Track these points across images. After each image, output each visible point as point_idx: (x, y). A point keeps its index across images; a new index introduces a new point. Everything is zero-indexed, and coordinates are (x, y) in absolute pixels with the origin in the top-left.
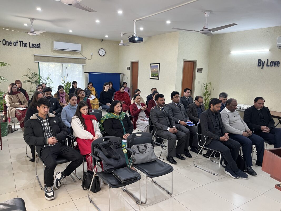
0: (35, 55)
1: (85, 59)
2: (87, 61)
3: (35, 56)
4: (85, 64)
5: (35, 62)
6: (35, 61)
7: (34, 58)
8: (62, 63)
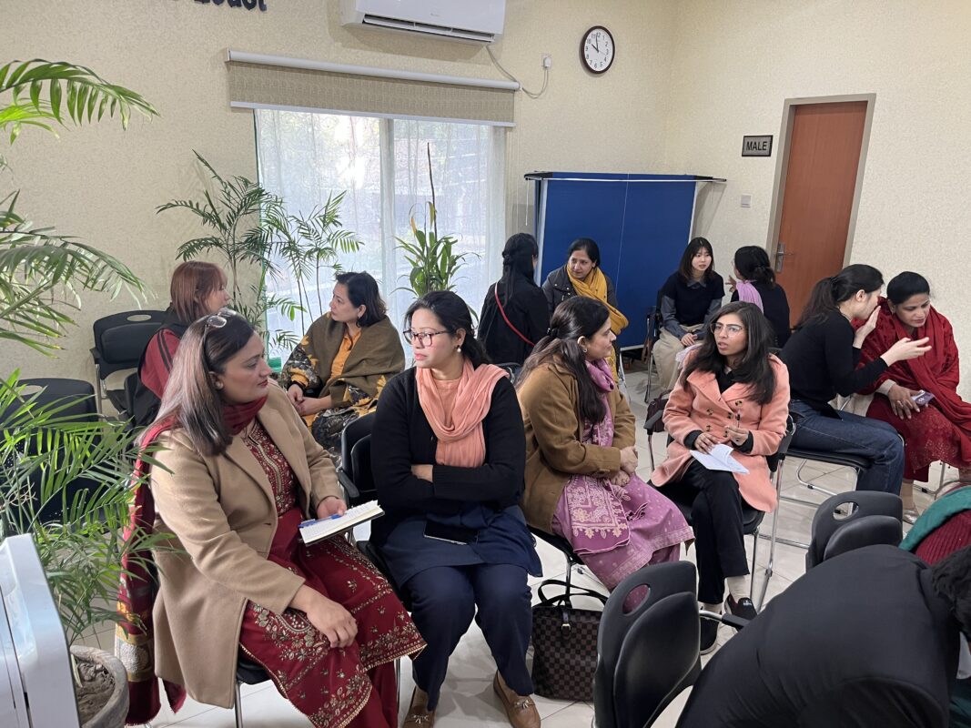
0: (236, 55)
1: (513, 91)
2: (521, 101)
3: (231, 63)
4: (513, 121)
5: (235, 109)
6: (233, 97)
7: (224, 80)
8: (389, 116)
